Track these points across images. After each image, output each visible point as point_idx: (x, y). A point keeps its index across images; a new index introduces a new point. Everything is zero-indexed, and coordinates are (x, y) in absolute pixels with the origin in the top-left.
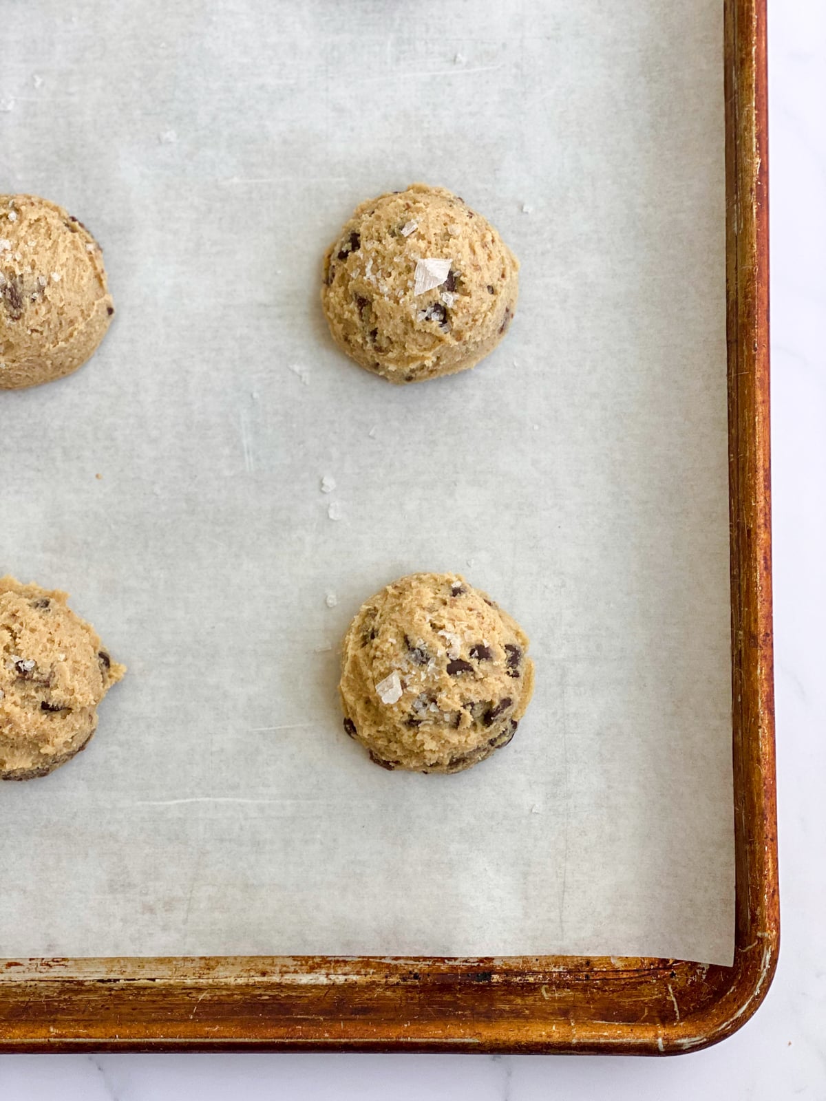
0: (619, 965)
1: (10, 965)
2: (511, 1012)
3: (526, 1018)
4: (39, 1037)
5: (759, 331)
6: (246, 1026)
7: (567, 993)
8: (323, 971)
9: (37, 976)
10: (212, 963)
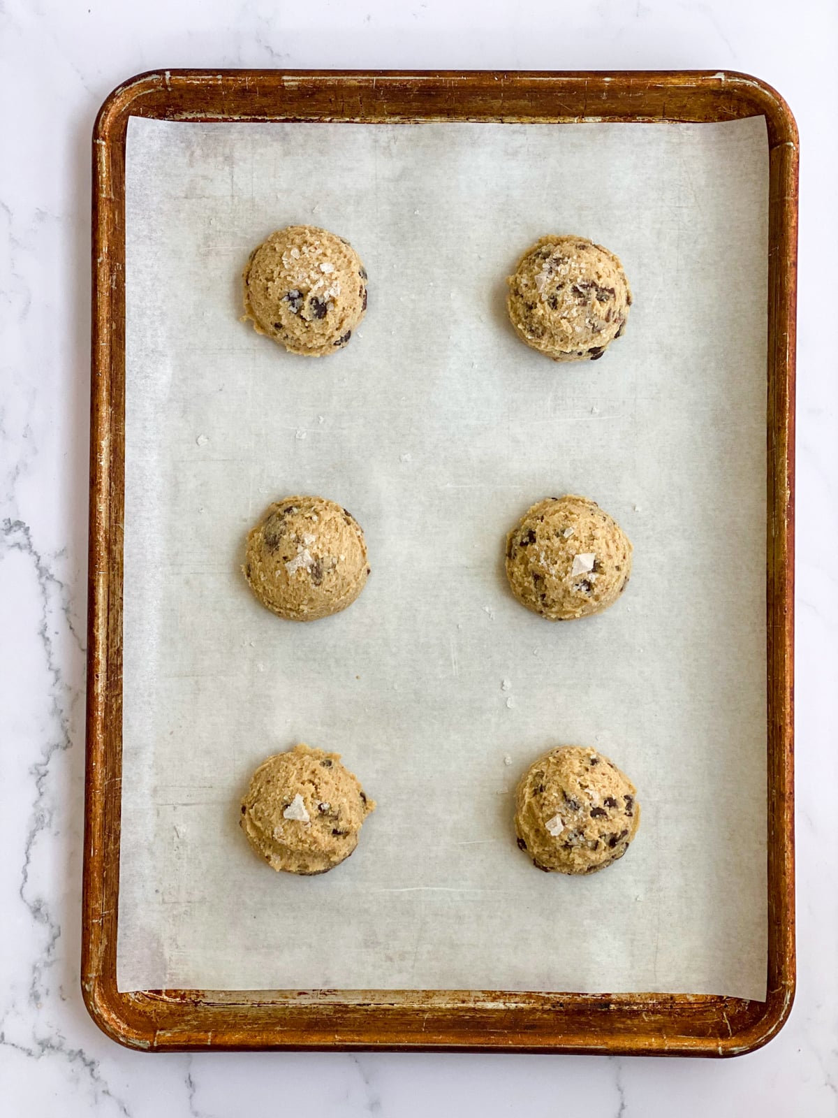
0: (692, 999)
1: (300, 994)
2: (625, 1029)
3: (635, 1033)
4: (329, 1040)
5: (788, 600)
6: (461, 1035)
7: (659, 1017)
8: (502, 1001)
9: (318, 1001)
10: (431, 994)
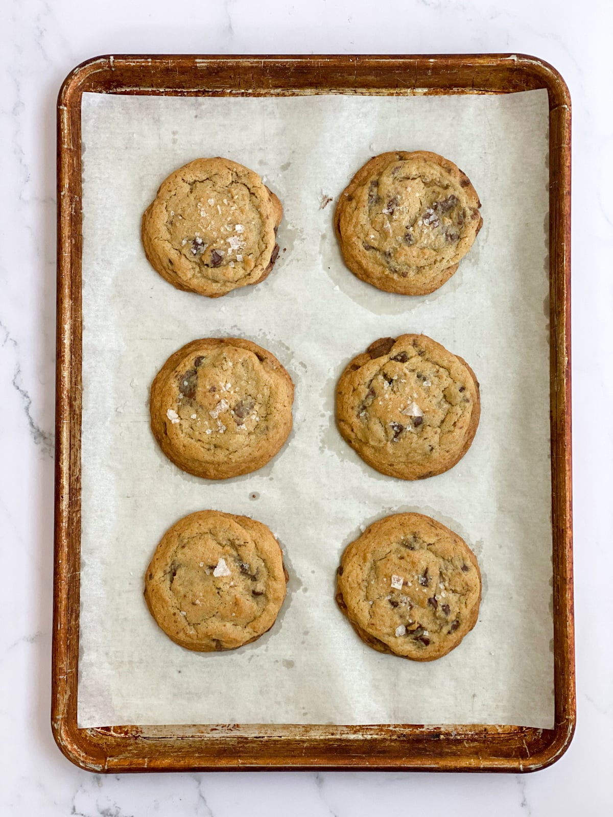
0: (500, 731)
1: (212, 730)
2: (451, 753)
3: (459, 756)
4: (234, 763)
5: (567, 437)
6: (329, 759)
7: (476, 744)
8: (361, 733)
9: (225, 735)
